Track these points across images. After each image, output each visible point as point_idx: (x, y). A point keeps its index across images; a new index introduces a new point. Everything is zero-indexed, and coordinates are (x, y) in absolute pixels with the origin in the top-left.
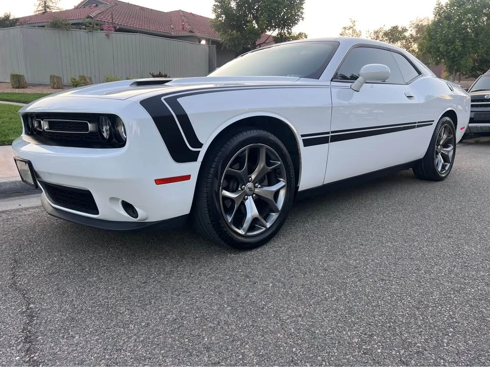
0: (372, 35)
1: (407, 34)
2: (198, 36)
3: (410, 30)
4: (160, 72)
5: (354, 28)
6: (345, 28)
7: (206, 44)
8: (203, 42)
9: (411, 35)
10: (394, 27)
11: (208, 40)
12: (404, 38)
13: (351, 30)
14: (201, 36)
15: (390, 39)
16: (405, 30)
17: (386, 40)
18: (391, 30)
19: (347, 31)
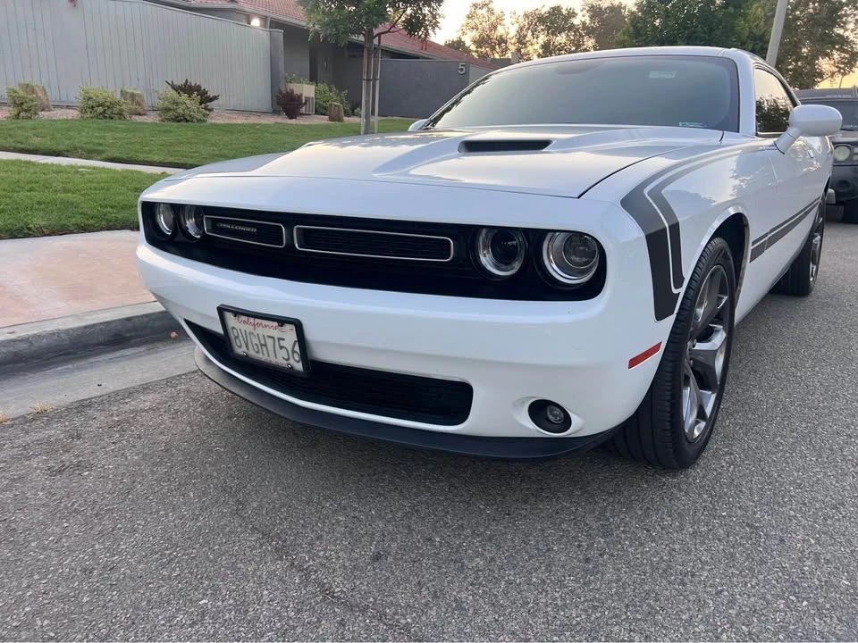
0: (521, 19)
1: (576, 21)
2: (247, 9)
3: (580, 14)
4: (187, 81)
5: (490, 6)
6: (475, 6)
7: (261, 26)
8: (256, 22)
9: (584, 23)
10: (554, 9)
11: (264, 19)
12: (572, 27)
13: (485, 10)
14: (251, 10)
15: (549, 28)
16: (572, 14)
17: (543, 30)
18: (549, 12)
19: (479, 12)
